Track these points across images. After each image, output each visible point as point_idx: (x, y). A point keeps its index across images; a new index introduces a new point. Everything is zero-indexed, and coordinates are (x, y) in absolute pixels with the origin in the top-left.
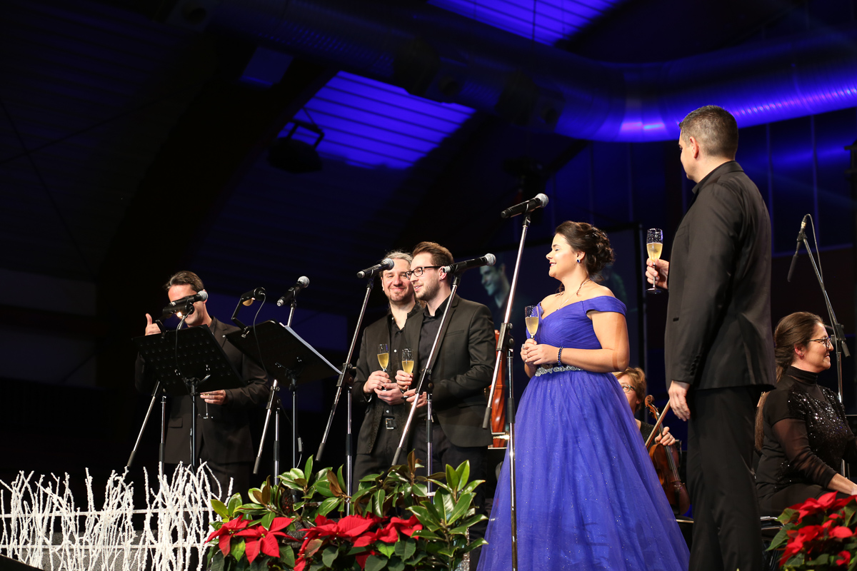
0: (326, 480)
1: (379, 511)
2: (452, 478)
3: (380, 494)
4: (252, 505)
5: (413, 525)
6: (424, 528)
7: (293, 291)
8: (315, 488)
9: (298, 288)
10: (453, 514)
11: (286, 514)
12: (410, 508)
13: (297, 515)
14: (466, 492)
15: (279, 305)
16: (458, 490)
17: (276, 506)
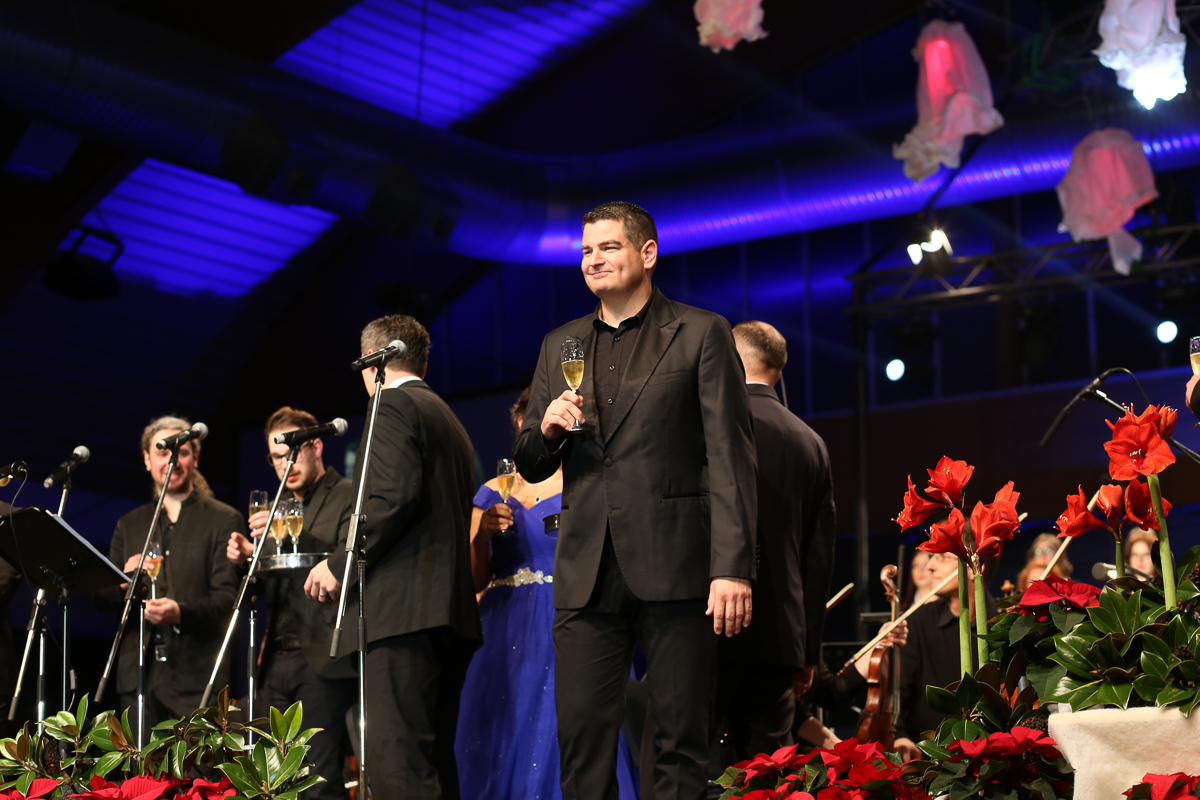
0: (107, 728)
1: (178, 771)
2: (278, 725)
3: (179, 747)
4: (4, 761)
5: (224, 790)
6: (239, 793)
7: (67, 466)
8: (91, 739)
9: (73, 463)
10: (279, 774)
11: (51, 774)
12: (221, 766)
13: (66, 775)
14: (297, 744)
15: (46, 485)
16: (287, 741)
17: (37, 763)
